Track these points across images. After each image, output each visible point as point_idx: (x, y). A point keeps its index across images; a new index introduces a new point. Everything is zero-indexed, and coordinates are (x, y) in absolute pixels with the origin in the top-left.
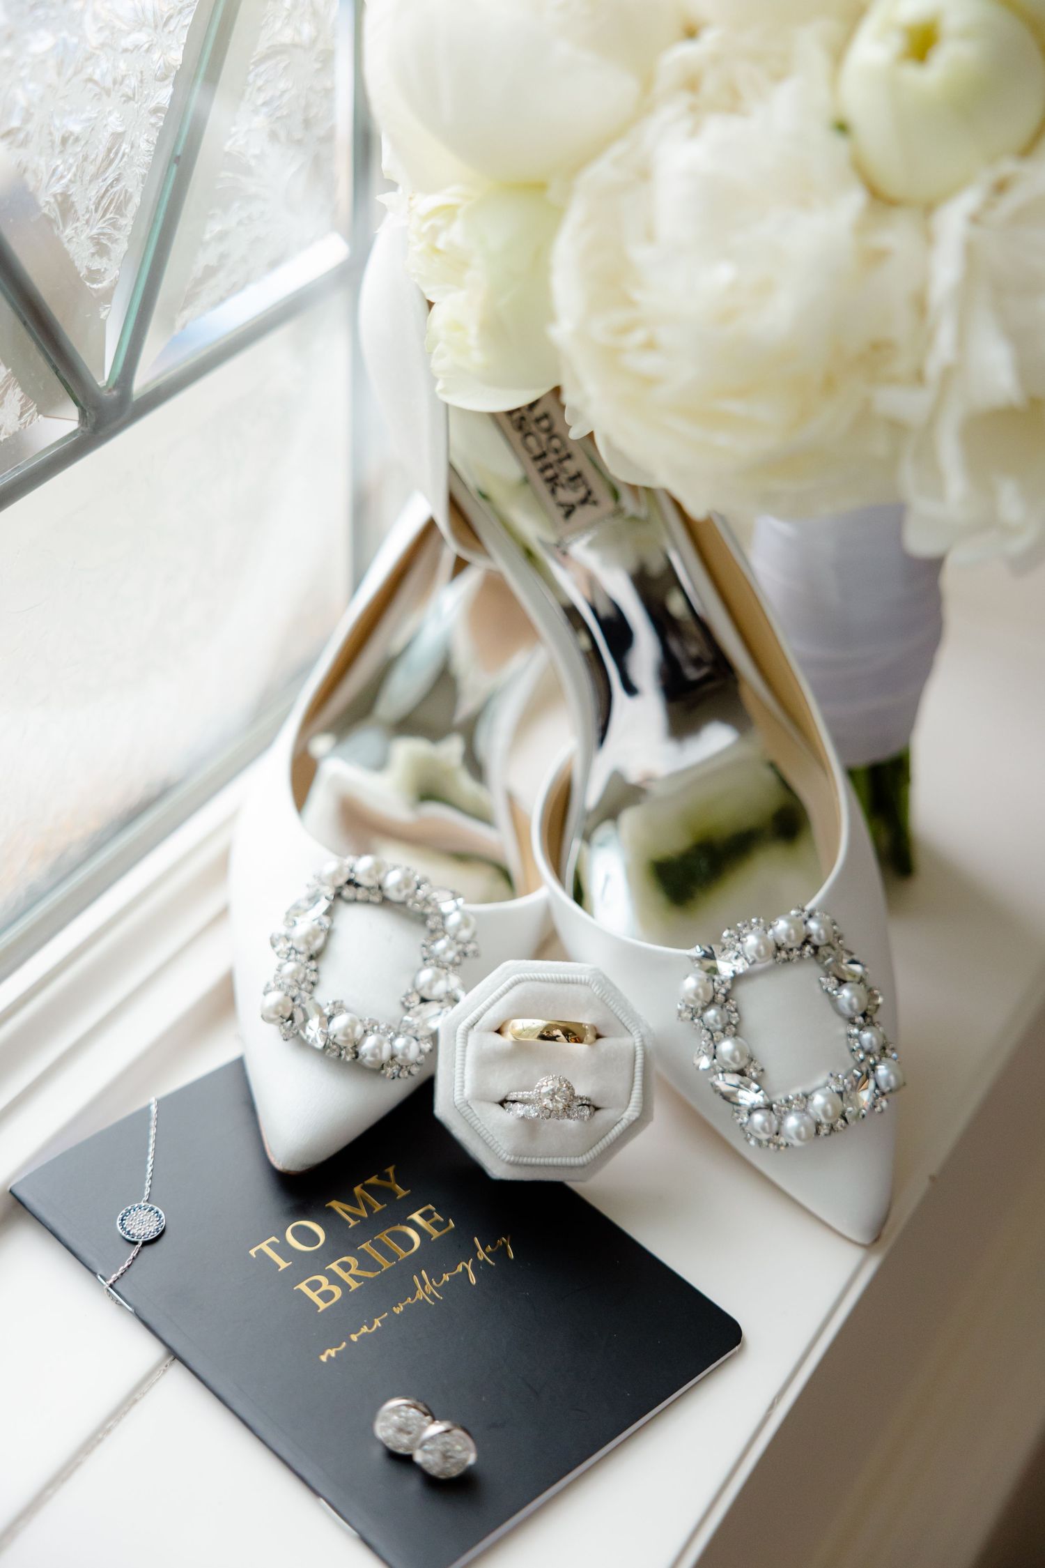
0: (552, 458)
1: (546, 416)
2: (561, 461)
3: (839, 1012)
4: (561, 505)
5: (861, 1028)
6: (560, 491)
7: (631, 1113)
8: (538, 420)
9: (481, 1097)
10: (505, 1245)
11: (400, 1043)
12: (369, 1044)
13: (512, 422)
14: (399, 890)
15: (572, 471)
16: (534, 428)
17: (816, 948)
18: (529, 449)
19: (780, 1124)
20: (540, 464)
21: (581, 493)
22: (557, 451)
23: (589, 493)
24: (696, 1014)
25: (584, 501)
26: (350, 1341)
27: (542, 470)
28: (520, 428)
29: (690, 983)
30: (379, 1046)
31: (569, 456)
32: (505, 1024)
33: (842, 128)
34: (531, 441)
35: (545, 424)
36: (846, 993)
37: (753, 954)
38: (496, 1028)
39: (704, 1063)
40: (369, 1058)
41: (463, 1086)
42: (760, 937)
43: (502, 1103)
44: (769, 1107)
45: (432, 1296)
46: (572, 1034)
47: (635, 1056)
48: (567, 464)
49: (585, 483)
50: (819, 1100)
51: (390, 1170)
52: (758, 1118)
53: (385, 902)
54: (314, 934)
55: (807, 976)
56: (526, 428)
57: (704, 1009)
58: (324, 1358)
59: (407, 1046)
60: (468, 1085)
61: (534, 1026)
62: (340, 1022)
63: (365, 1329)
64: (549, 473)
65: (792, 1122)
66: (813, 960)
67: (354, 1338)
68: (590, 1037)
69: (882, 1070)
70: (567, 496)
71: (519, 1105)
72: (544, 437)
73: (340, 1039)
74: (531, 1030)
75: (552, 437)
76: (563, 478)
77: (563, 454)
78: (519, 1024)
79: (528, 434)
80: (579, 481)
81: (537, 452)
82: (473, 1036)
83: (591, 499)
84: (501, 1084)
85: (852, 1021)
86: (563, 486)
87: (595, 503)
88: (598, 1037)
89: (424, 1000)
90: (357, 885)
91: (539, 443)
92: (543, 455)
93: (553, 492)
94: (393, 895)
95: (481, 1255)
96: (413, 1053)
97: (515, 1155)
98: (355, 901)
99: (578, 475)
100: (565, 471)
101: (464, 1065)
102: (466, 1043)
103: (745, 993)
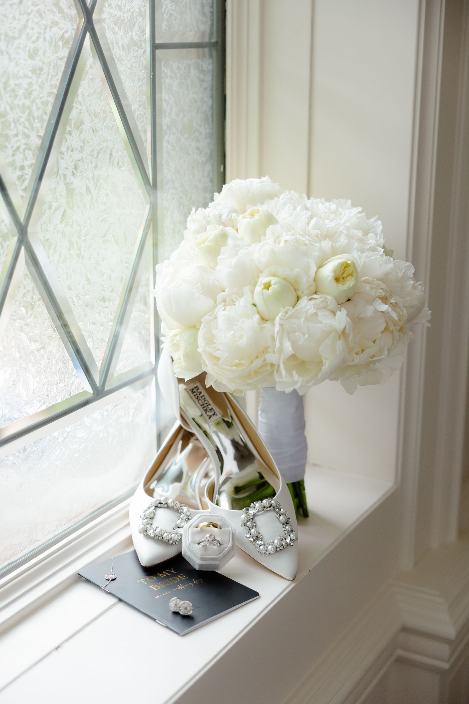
0: (205, 405)
1: (203, 396)
2: (207, 406)
3: (280, 522)
4: (208, 416)
5: (286, 526)
6: (207, 412)
7: (230, 545)
8: (201, 397)
9: (193, 542)
10: (200, 581)
11: (173, 535)
12: (165, 535)
13: (196, 397)
14: (171, 504)
15: (210, 408)
16: (201, 399)
17: (274, 507)
18: (200, 403)
19: (267, 548)
20: (202, 407)
21: (213, 413)
22: (206, 404)
23: (215, 413)
24: (245, 524)
25: (214, 415)
26: (163, 595)
27: (203, 408)
28: (197, 399)
29: (243, 516)
30: (168, 535)
31: (209, 405)
32: (198, 525)
33: (255, 305)
34: (200, 402)
35: (203, 398)
36: (282, 517)
37: (258, 508)
38: (196, 527)
39: (248, 536)
40: (165, 538)
41: (188, 540)
42: (259, 504)
43: (199, 544)
44: (264, 545)
45: (183, 588)
46: (215, 526)
47: (230, 532)
48: (209, 406)
49: (214, 410)
50: (276, 541)
51: (172, 569)
52: (262, 547)
53: (168, 507)
54: (151, 513)
55: (271, 515)
56: (199, 399)
57: (247, 522)
58: (156, 598)
59: (175, 536)
60: (189, 539)
61: (205, 524)
62: (158, 530)
63: (166, 593)
64: (205, 409)
65: (270, 547)
66: (273, 511)
67: (164, 594)
68: (219, 528)
69: (292, 535)
70: (209, 413)
71: (202, 543)
72: (203, 401)
73: (158, 534)
74: (204, 526)
75: (205, 401)
76: (208, 410)
77: (208, 404)
78: (201, 525)
79: (199, 400)
80: (212, 410)
81: (202, 404)
82: (190, 529)
83: (215, 414)
84: (198, 539)
85: (283, 524)
86: (208, 411)
87: (216, 415)
88: (221, 528)
89: (178, 527)
90: (161, 504)
91: (202, 402)
92: (203, 405)
93: (206, 413)
94: (170, 505)
95: (195, 582)
96: (176, 538)
97: (202, 556)
98: (161, 507)
99: (212, 409)
100: (209, 408)
101: (188, 535)
102: (189, 530)
103: (257, 519)
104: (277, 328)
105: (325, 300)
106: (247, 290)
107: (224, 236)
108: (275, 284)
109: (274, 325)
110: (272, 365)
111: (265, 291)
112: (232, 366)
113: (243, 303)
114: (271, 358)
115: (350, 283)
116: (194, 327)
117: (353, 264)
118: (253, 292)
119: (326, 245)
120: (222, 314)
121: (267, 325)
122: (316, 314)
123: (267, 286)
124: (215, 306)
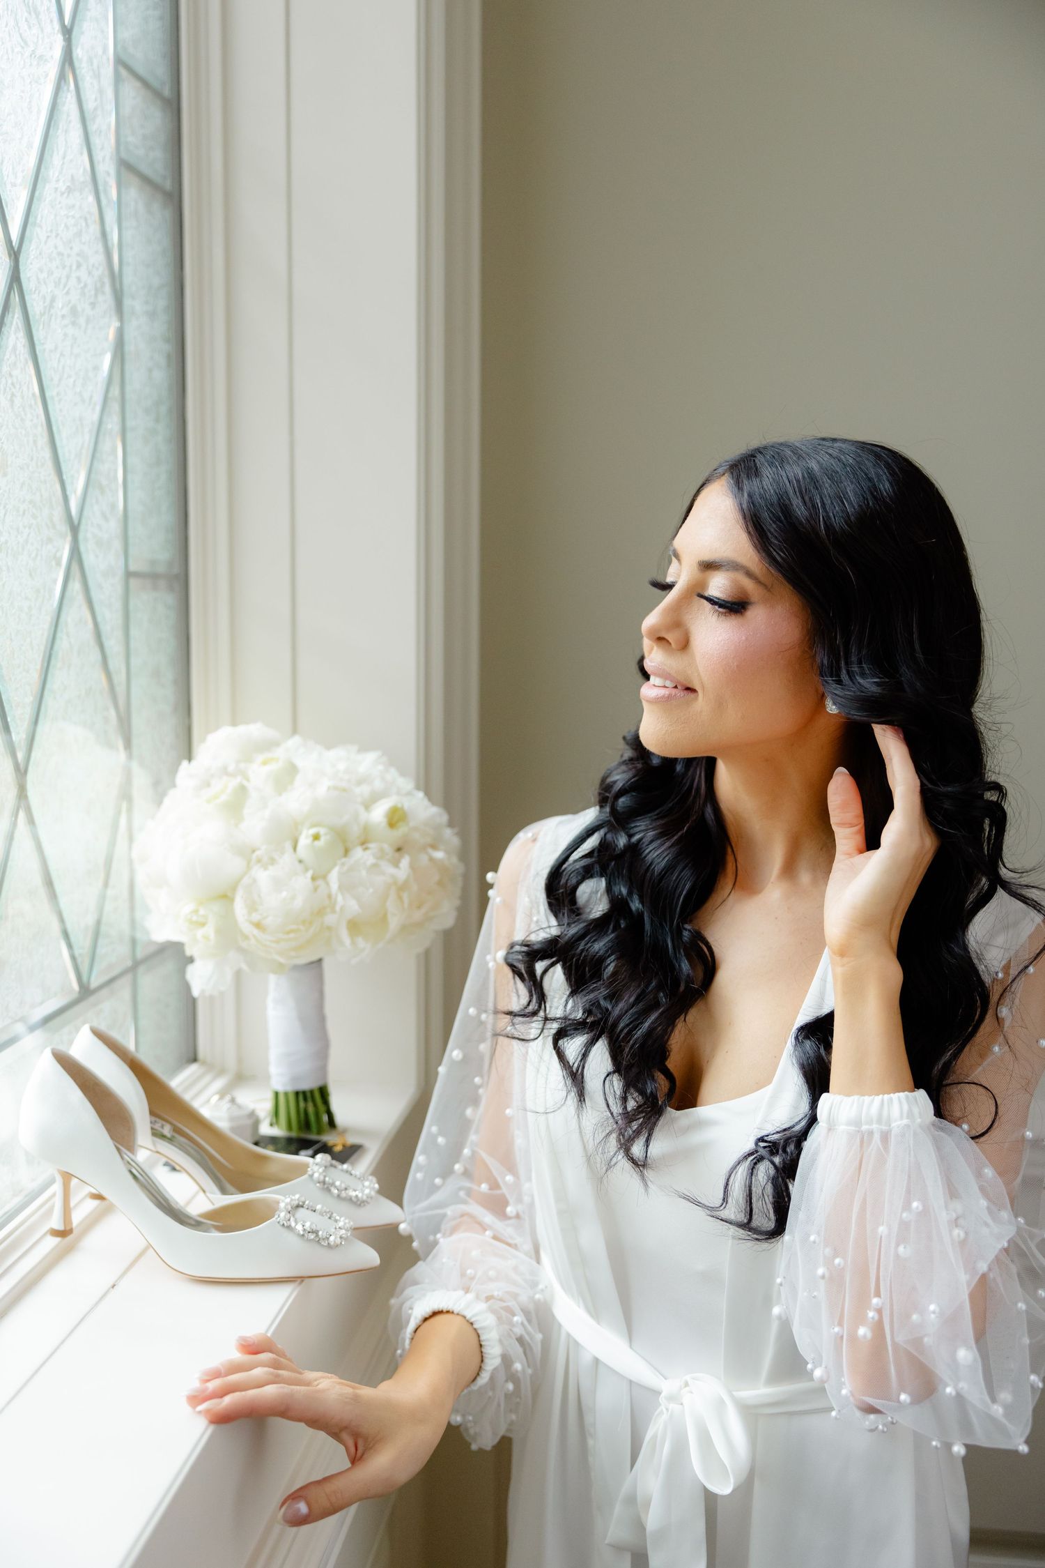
33: (302, 863)
104: (334, 886)
105: (382, 850)
106: (288, 845)
107: (242, 791)
108: (326, 834)
109: (328, 884)
110: (329, 928)
111: (316, 843)
112: (288, 933)
113: (287, 859)
114: (330, 919)
115: (402, 830)
116: (226, 897)
117: (402, 808)
118: (295, 849)
119: (365, 790)
120: (263, 877)
121: (320, 882)
122: (375, 865)
123: (316, 837)
124: (249, 867)
